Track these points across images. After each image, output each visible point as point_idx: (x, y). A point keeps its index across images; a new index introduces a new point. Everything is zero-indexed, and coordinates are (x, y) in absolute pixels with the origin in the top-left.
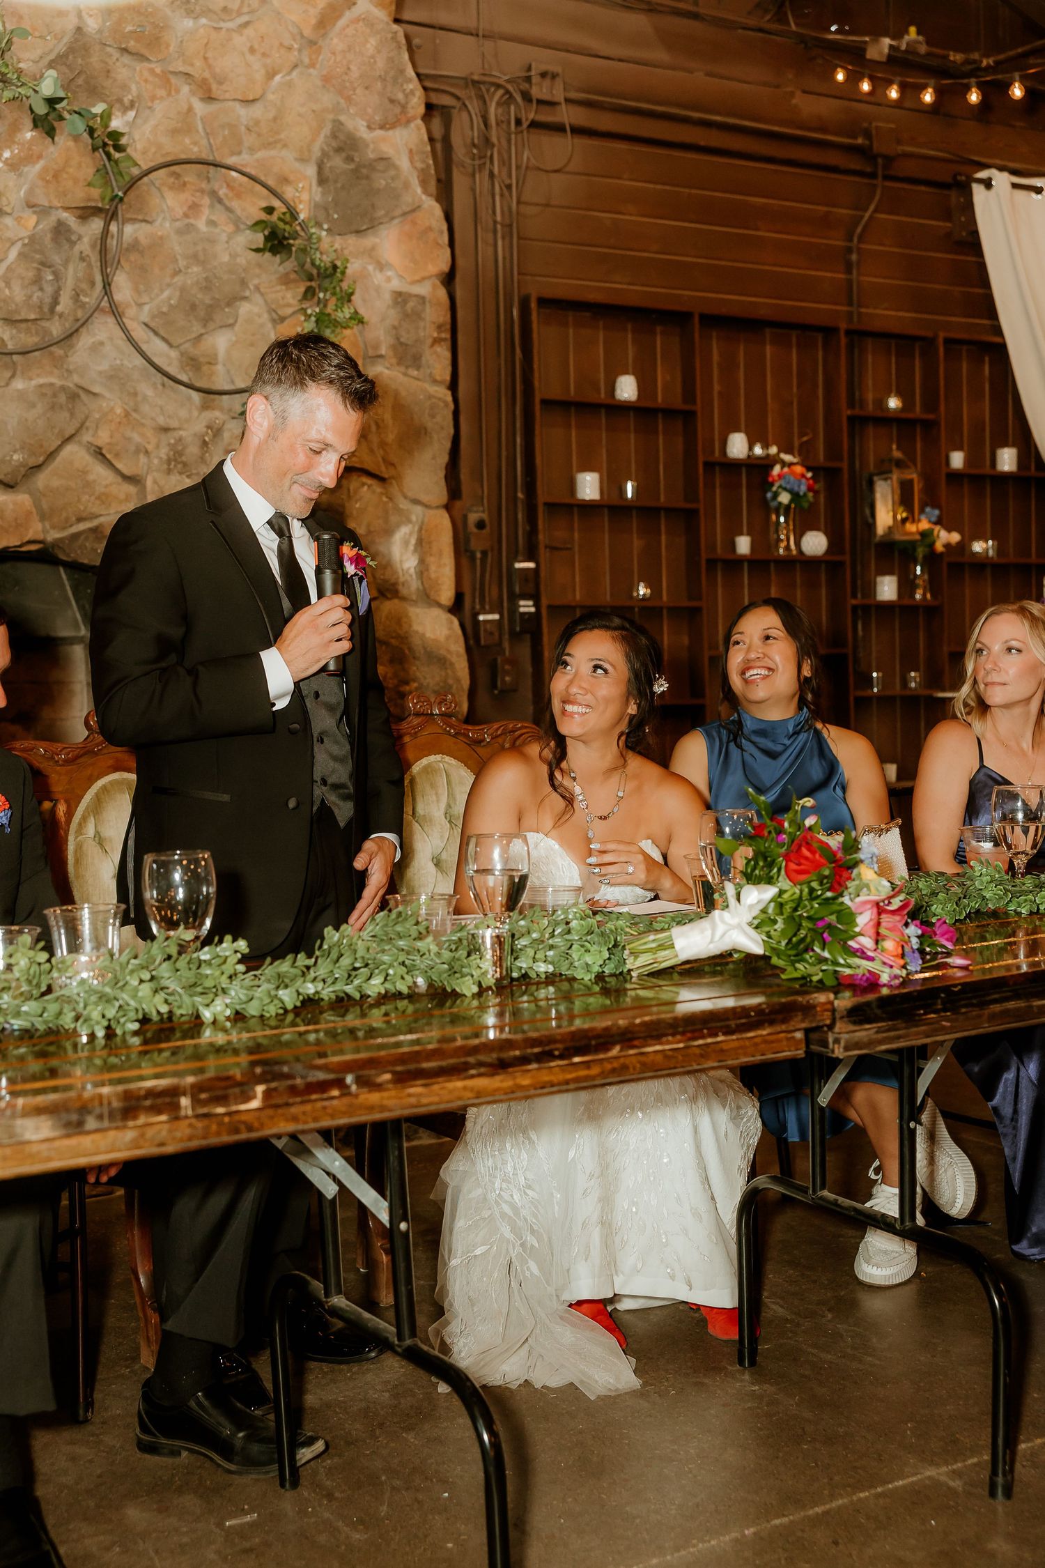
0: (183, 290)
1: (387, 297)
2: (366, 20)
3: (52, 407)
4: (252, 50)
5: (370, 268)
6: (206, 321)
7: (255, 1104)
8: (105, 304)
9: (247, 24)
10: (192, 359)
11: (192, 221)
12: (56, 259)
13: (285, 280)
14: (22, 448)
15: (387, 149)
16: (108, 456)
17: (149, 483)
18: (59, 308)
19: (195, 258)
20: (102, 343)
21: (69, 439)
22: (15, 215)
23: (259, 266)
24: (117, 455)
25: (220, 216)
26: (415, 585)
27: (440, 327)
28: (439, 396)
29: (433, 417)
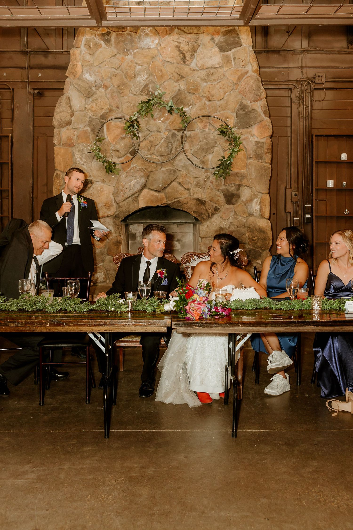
0: (201, 146)
1: (254, 143)
2: (251, 77)
3: (170, 174)
4: (221, 88)
5: (249, 136)
6: (206, 152)
8: (182, 150)
9: (219, 82)
10: (203, 161)
11: (204, 129)
12: (172, 141)
13: (225, 142)
14: (162, 183)
15: (255, 107)
16: (182, 184)
17: (191, 190)
18: (172, 152)
19: (205, 138)
20: (182, 159)
21: (173, 181)
22: (164, 132)
23: (220, 138)
24: (184, 184)
25: (211, 128)
26: (258, 213)
27: (268, 149)
28: (267, 166)
29: (265, 171)
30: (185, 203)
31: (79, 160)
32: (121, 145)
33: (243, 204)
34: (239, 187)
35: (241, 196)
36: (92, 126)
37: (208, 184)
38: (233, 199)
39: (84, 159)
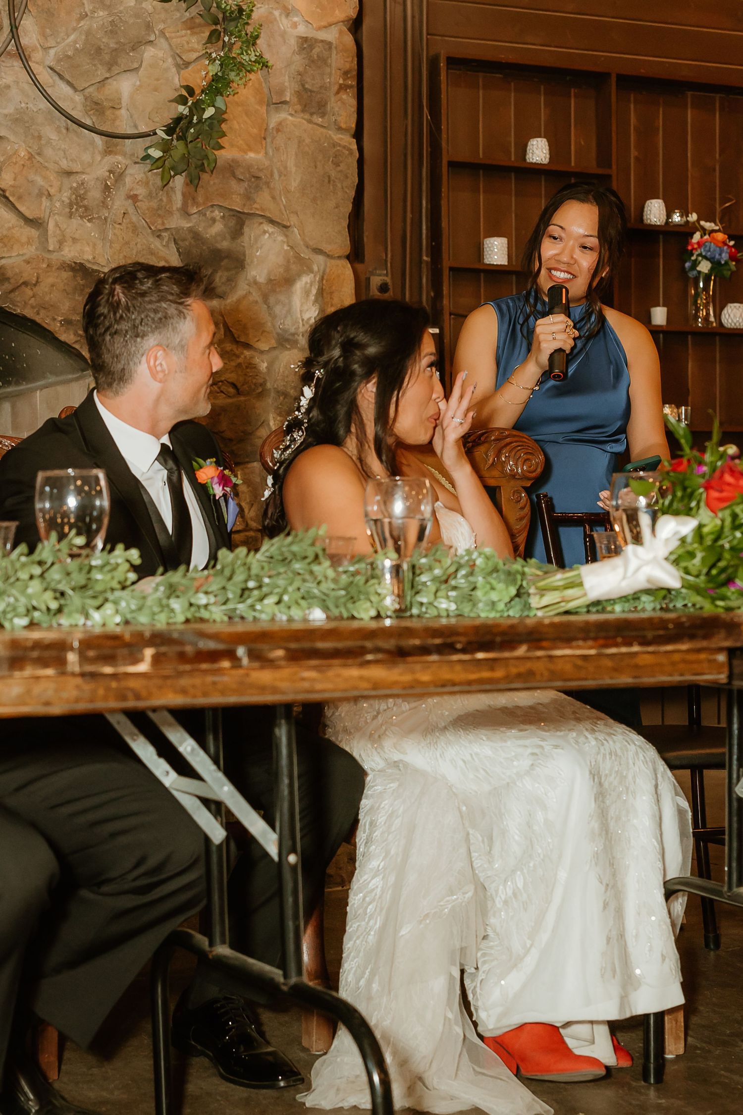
0: (88, 33)
1: (293, 42)
5: (277, 13)
6: (110, 65)
7: (143, 667)
8: (12, 47)
10: (96, 103)
13: (190, 25)
16: (11, 199)
17: (51, 226)
19: (101, 3)
20: (8, 87)
23: (162, 11)
24: (20, 198)
27: (346, 73)
28: (343, 143)
29: (337, 165)
30: (25, 284)
33: (257, 295)
34: (239, 222)
35: (248, 260)
37: (119, 203)
38: (219, 274)
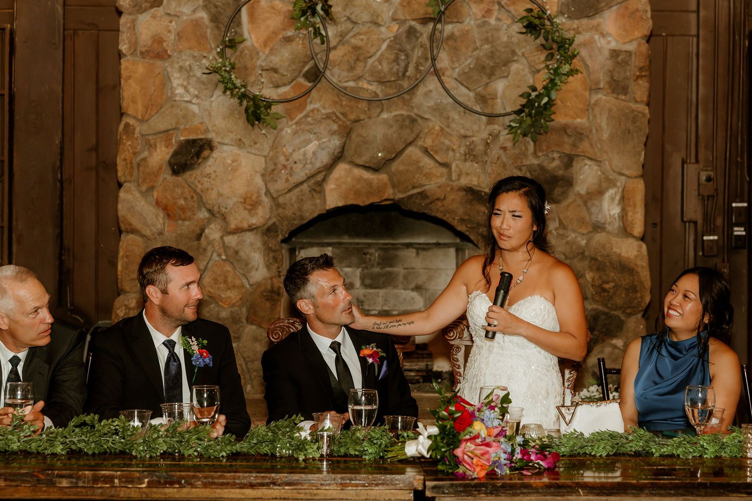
0: (478, 59)
1: (606, 53)
3: (401, 127)
5: (596, 37)
6: (490, 75)
8: (432, 70)
10: (482, 97)
11: (486, 19)
12: (408, 47)
13: (537, 49)
14: (384, 150)
16: (431, 153)
17: (454, 167)
18: (408, 74)
19: (487, 40)
20: (430, 91)
21: (410, 144)
22: (387, 25)
23: (526, 41)
24: (436, 152)
25: (504, 16)
26: (617, 224)
27: (641, 69)
28: (639, 110)
29: (634, 123)
30: (438, 199)
31: (180, 91)
32: (283, 57)
33: (579, 202)
34: (569, 161)
35: (574, 181)
36: (213, 10)
37: (495, 151)
38: (557, 190)
39: (192, 90)
